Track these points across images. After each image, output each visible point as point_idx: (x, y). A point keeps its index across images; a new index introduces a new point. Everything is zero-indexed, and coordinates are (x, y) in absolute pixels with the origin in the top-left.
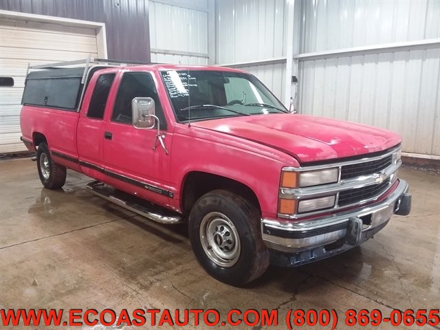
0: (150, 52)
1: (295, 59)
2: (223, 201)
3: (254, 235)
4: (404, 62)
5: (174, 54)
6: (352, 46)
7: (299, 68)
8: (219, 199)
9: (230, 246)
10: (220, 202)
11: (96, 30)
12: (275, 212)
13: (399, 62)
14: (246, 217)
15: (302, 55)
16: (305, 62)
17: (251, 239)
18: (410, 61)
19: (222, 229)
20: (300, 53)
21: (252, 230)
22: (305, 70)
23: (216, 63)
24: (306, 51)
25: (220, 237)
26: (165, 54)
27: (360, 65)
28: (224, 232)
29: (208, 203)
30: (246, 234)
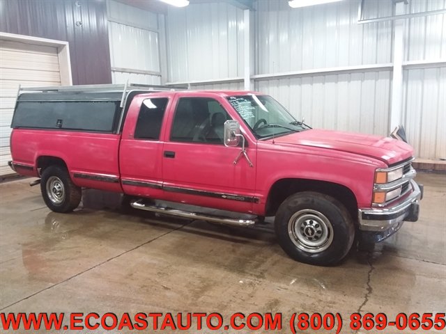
0: (111, 71)
1: (251, 79)
2: (315, 200)
3: (347, 223)
4: (346, 82)
5: (130, 73)
6: (302, 69)
7: (255, 87)
8: (311, 199)
9: (319, 235)
10: (313, 201)
11: (57, 48)
12: (370, 202)
13: (342, 83)
14: (339, 210)
15: (257, 76)
16: (260, 82)
17: (344, 226)
18: (352, 82)
19: (311, 223)
20: (255, 74)
21: (346, 219)
22: (260, 89)
23: (168, 81)
24: (260, 72)
25: (311, 229)
26: (122, 72)
27: (309, 85)
28: (314, 224)
29: (299, 203)
30: (341, 223)
